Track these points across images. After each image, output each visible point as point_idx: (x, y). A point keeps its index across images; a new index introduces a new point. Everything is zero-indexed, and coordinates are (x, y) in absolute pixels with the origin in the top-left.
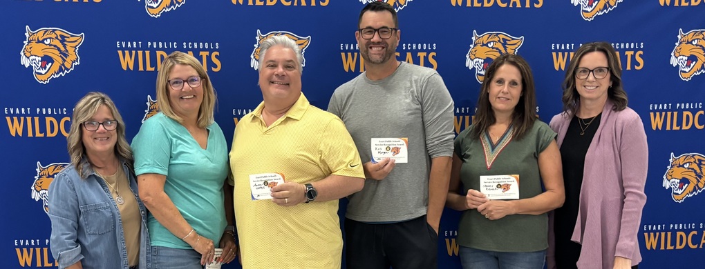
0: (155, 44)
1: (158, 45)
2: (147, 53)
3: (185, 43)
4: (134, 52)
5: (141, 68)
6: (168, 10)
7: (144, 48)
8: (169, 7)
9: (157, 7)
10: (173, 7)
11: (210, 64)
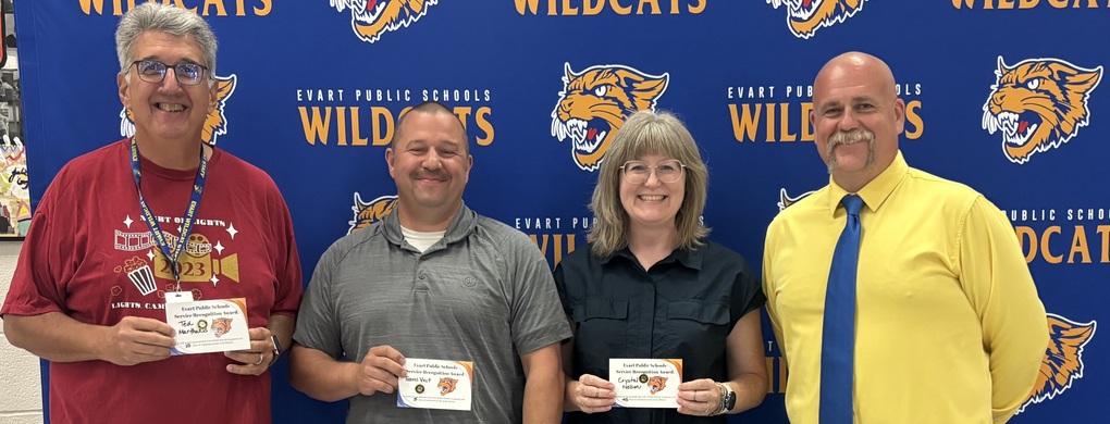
0: (369, 94)
1: (374, 95)
2: (355, 111)
3: (425, 92)
4: (328, 110)
5: (342, 141)
6: (394, 28)
7: (348, 102)
8: (397, 22)
9: (374, 22)
10: (403, 22)
11: (473, 130)
